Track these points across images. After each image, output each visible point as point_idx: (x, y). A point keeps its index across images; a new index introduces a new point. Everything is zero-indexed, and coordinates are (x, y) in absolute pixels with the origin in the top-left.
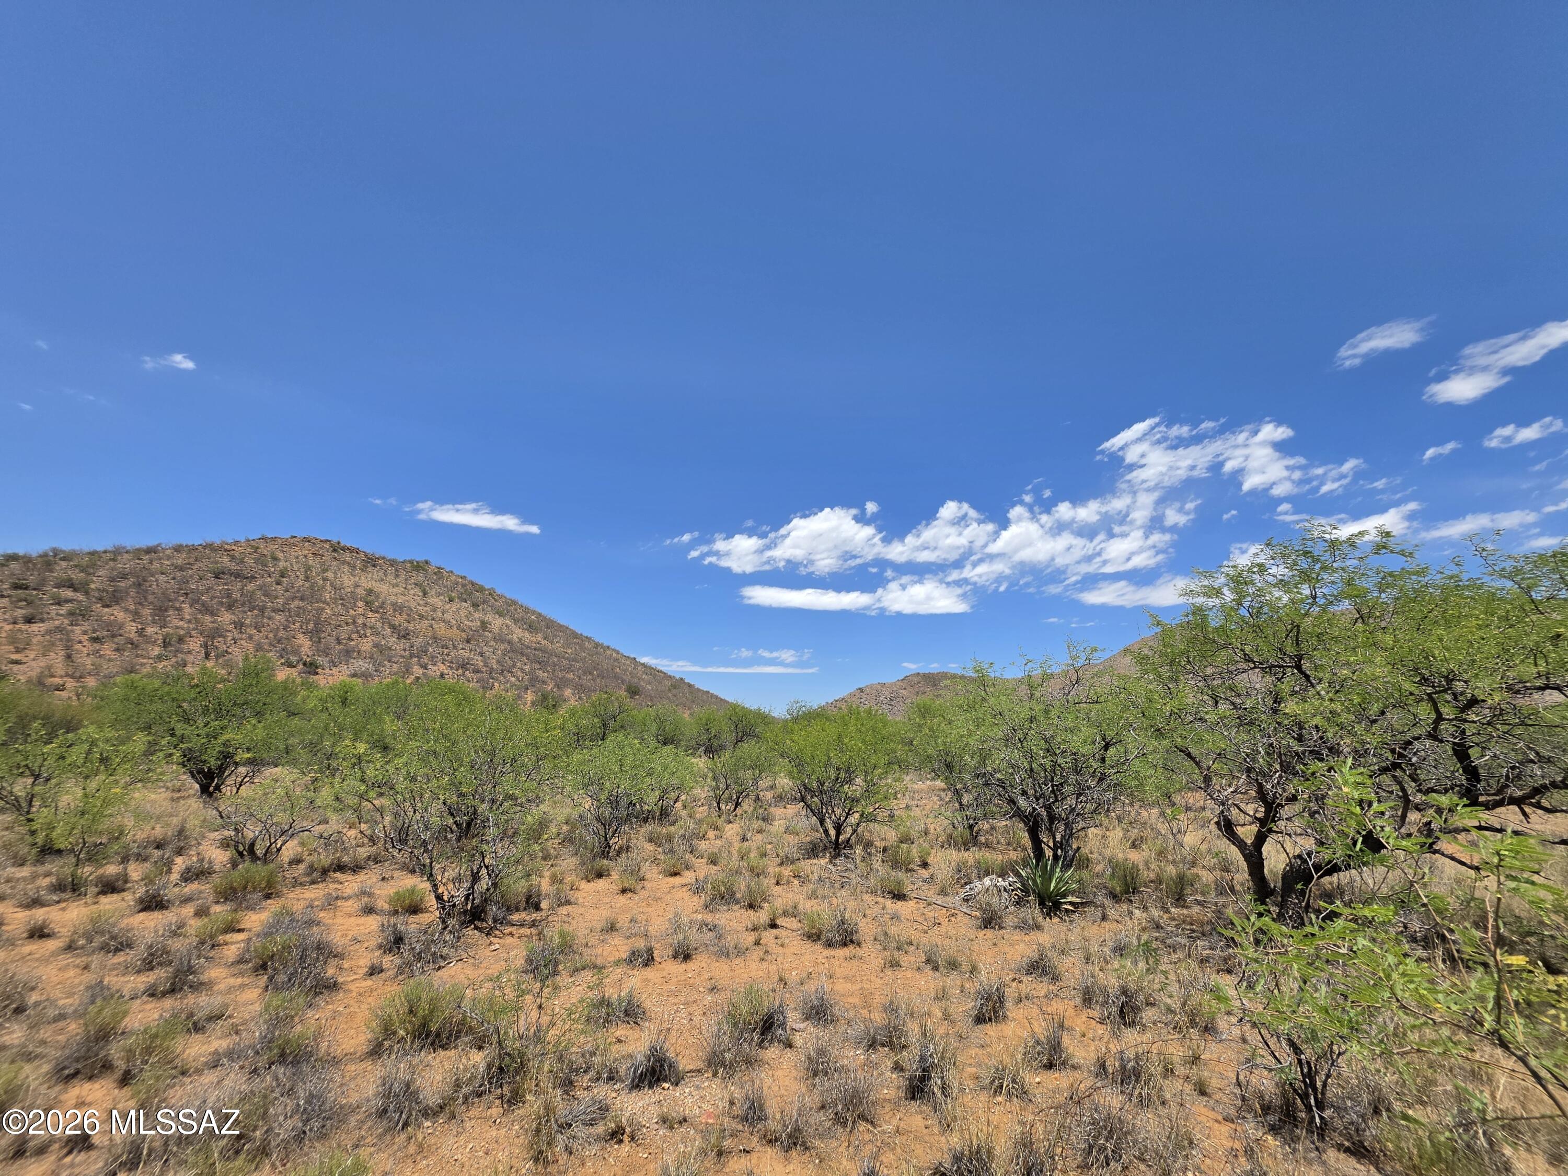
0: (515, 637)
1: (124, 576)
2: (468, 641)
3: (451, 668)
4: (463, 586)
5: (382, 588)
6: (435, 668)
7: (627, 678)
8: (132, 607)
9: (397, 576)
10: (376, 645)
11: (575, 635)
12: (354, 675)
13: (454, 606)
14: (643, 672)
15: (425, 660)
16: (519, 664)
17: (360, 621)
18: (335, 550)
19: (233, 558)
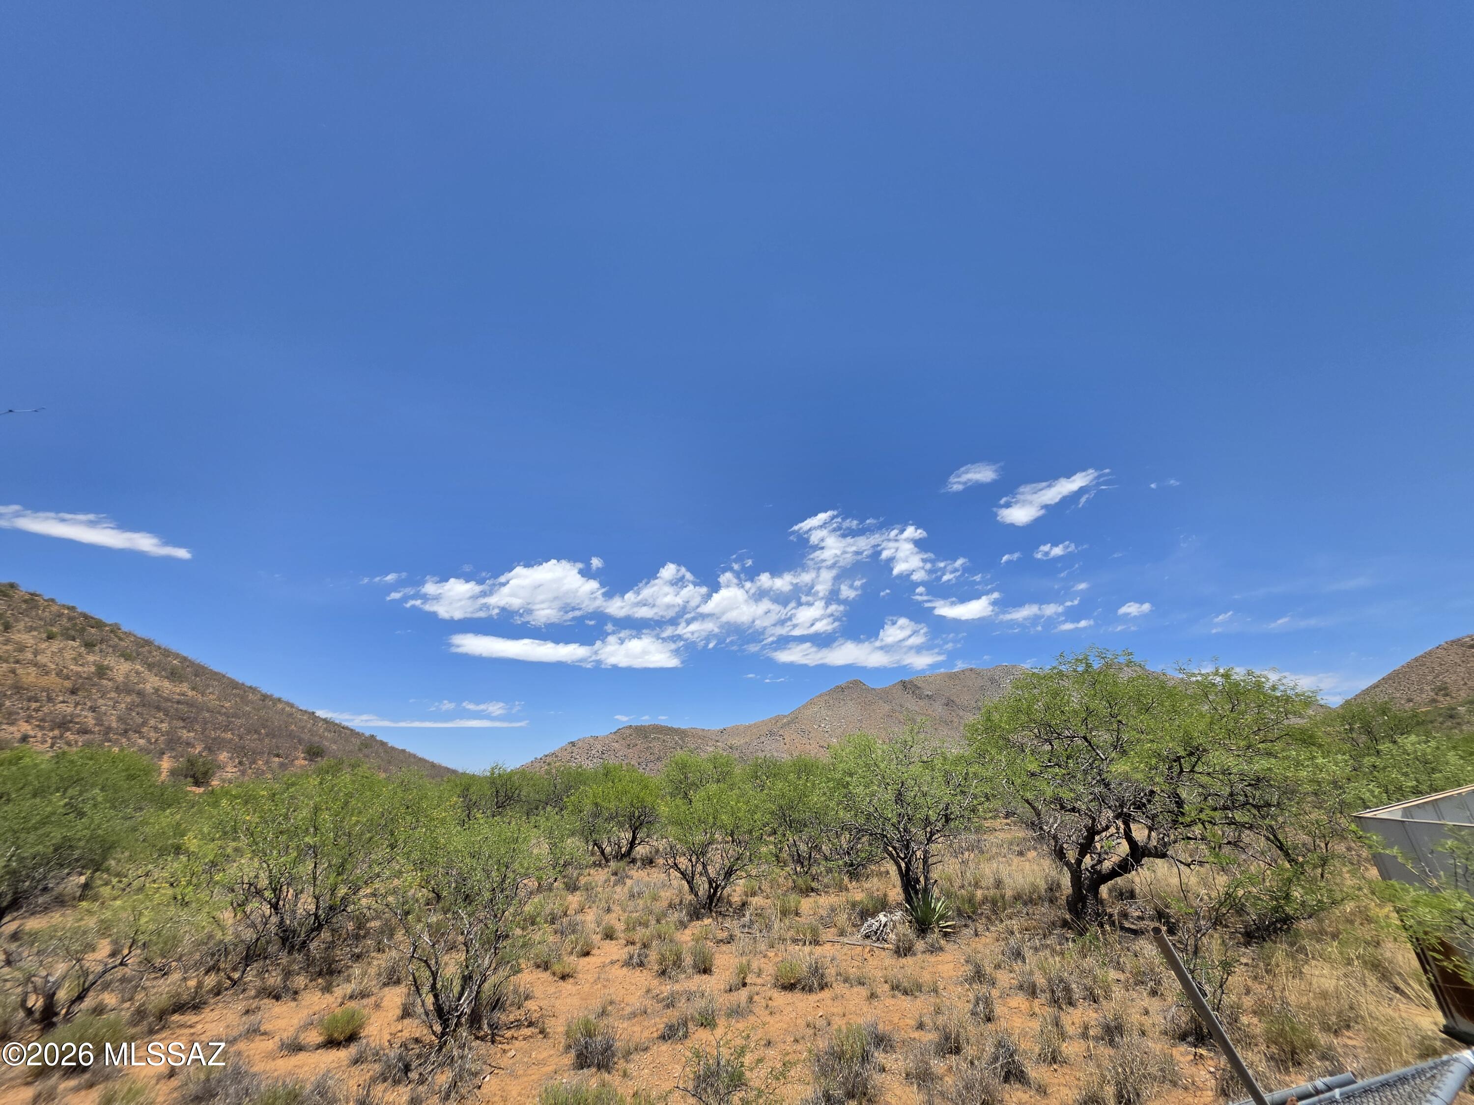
0: (148, 686)
2: (73, 692)
3: (42, 728)
4: (70, 619)
7: (306, 737)
11: (234, 685)
13: (56, 645)
14: (326, 729)
16: (152, 722)
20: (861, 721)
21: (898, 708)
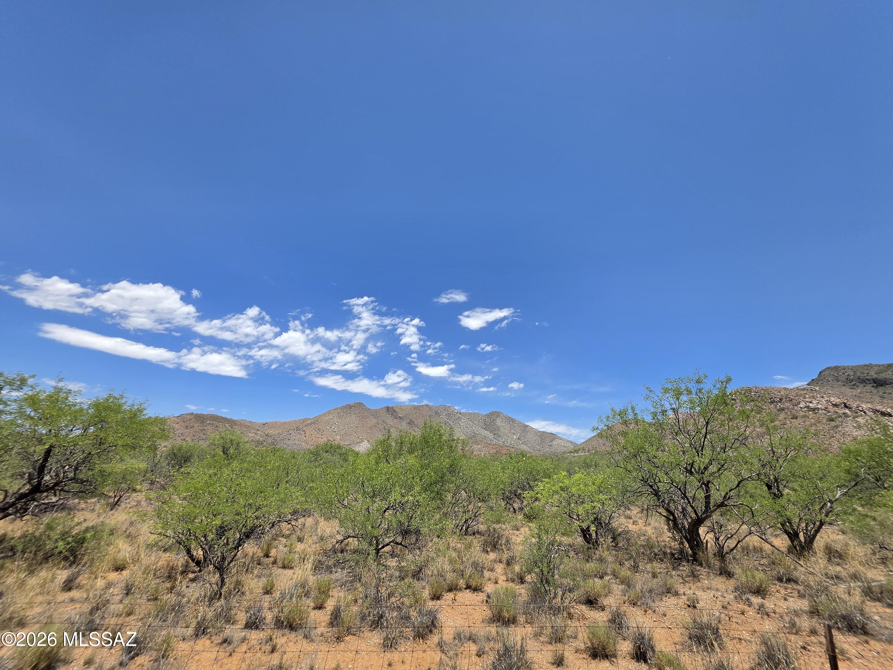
20: (357, 427)
21: (381, 422)
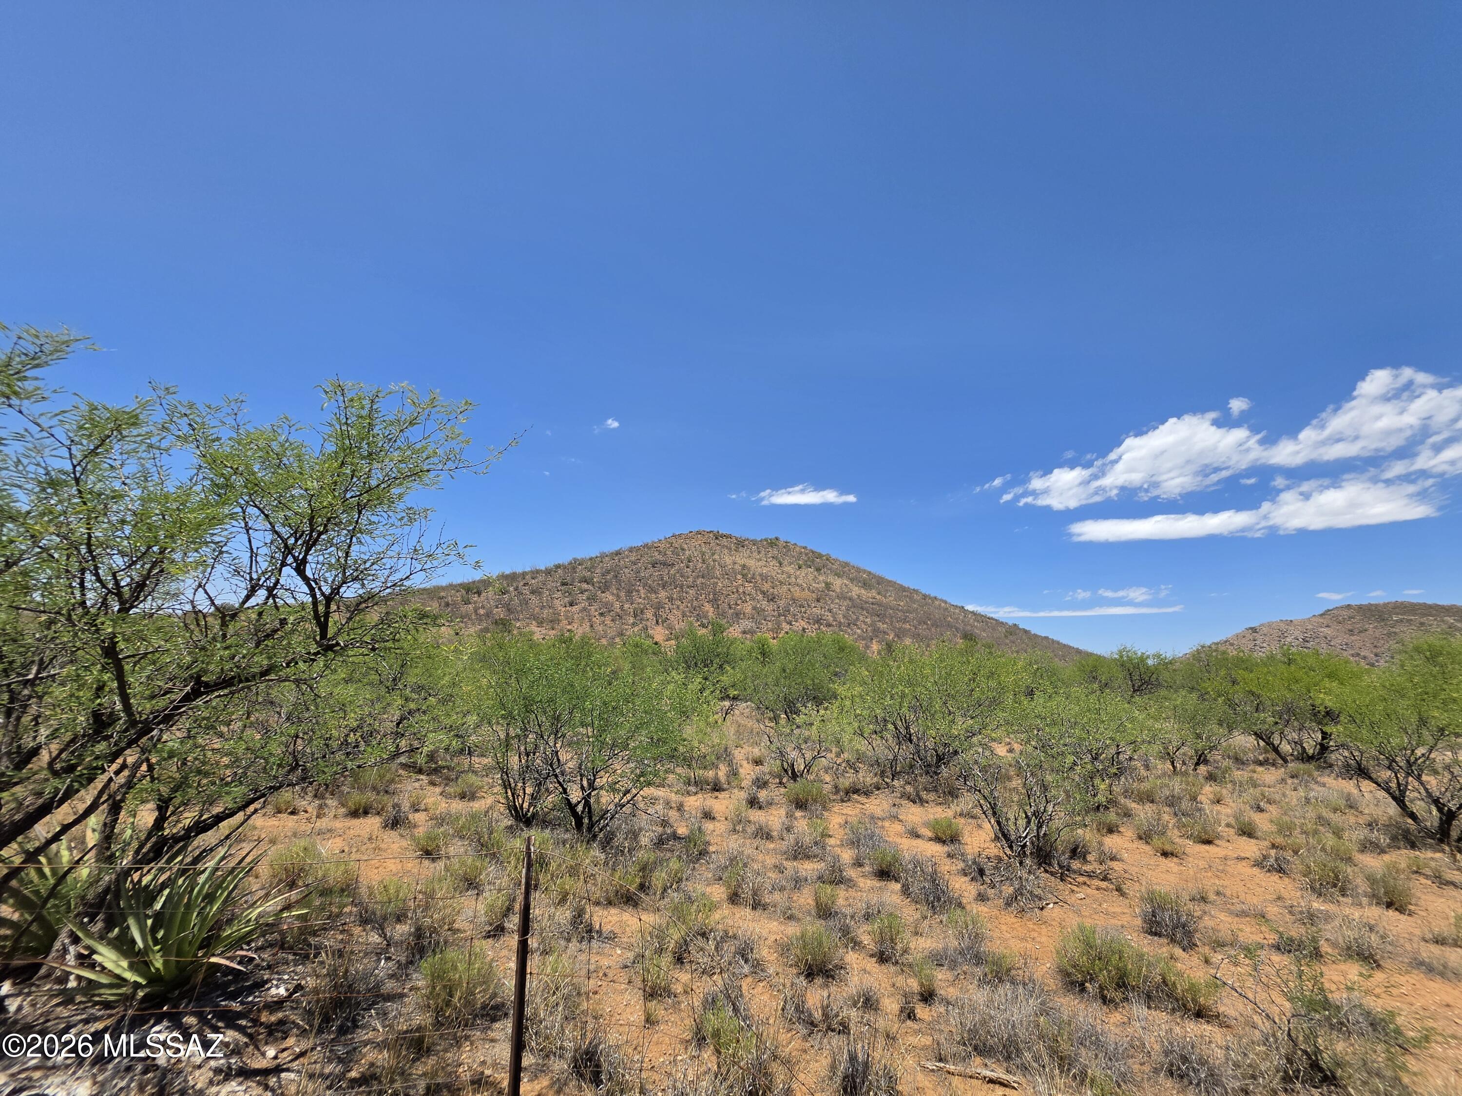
0: (854, 593)
1: (608, 572)
2: (818, 601)
3: (810, 623)
4: (806, 554)
5: (751, 563)
6: (797, 624)
7: (961, 626)
8: (615, 592)
9: (759, 552)
10: (754, 608)
11: (903, 589)
12: (744, 632)
13: (803, 572)
14: (975, 620)
15: (789, 618)
16: (861, 618)
17: (741, 590)
18: (717, 538)
19: (660, 552)
